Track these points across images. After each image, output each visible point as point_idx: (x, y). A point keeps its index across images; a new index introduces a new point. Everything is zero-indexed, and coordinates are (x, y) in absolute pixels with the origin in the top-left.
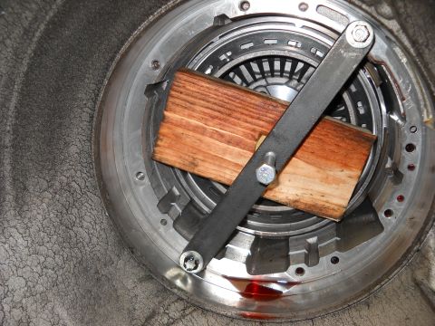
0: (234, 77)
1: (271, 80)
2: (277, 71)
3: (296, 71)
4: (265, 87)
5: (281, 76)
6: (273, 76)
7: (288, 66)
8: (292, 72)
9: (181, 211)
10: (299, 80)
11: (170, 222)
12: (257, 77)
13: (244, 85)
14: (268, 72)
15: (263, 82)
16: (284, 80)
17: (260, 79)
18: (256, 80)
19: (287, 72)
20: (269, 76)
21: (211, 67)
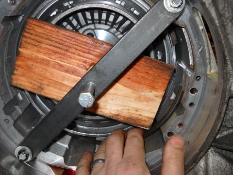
0: (72, 19)
1: (98, 26)
2: (103, 20)
3: (117, 22)
4: (93, 30)
5: (106, 24)
6: (100, 23)
7: (111, 18)
8: (114, 23)
9: (21, 113)
10: (117, 29)
11: (12, 122)
12: (89, 22)
13: (79, 26)
14: (96, 20)
15: (92, 27)
16: (107, 27)
17: (90, 24)
18: (87, 24)
19: (110, 22)
20: (97, 23)
21: (57, 10)
